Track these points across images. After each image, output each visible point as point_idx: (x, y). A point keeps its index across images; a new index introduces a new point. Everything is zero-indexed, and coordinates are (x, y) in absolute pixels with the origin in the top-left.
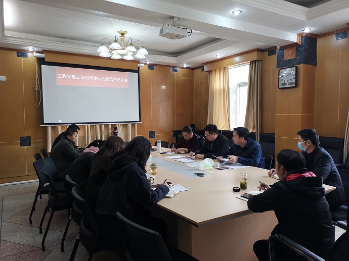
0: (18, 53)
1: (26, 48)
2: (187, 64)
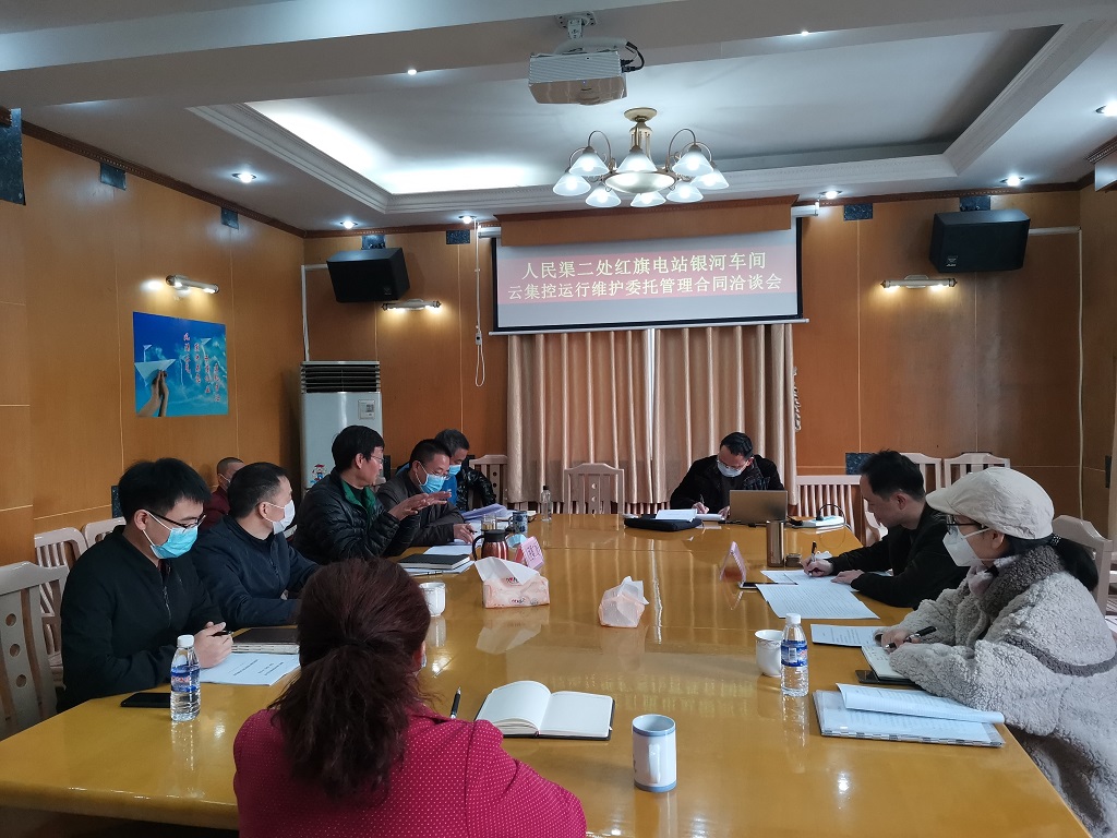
0: (448, 234)
1: (455, 218)
2: (1024, 168)
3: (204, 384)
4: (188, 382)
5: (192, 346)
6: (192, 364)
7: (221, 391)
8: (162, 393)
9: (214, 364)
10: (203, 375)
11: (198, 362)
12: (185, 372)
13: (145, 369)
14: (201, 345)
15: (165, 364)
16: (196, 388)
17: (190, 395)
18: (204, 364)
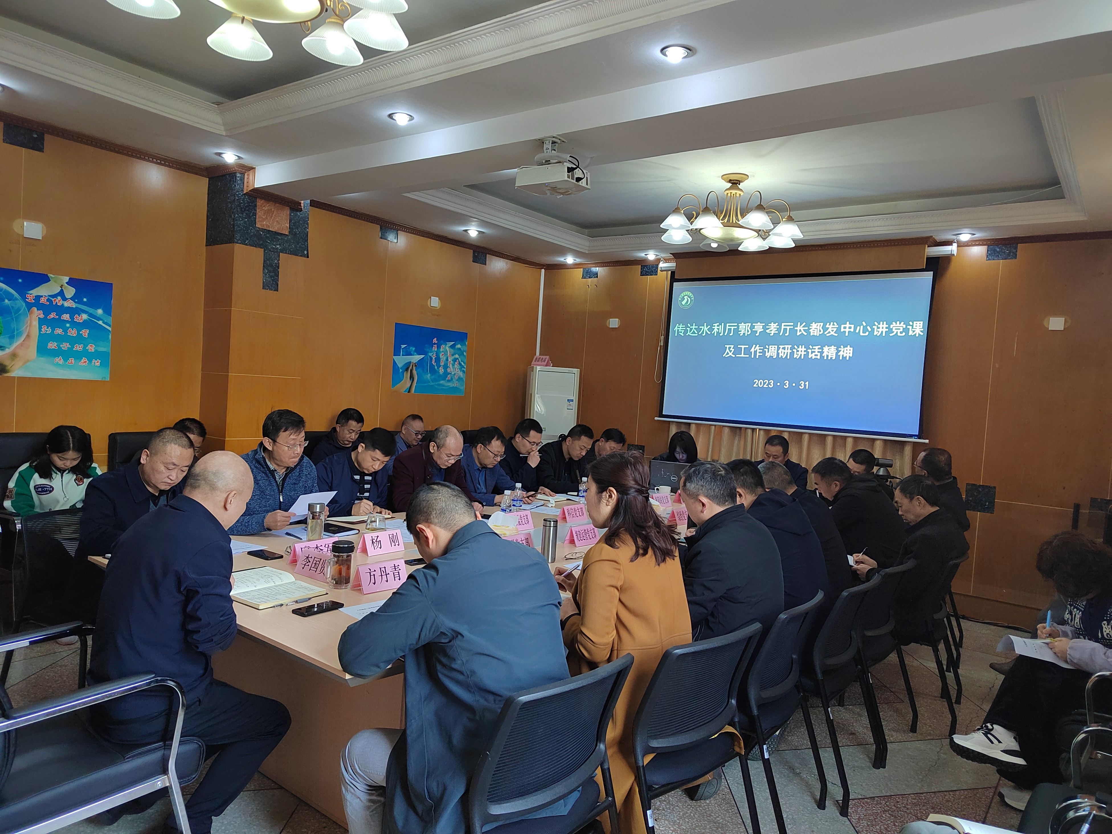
0: (643, 267)
1: (642, 256)
3: (446, 374)
4: (433, 371)
5: (439, 347)
6: (438, 359)
7: (460, 379)
8: (412, 377)
9: (455, 360)
10: (446, 367)
11: (443, 358)
12: (431, 364)
13: (401, 360)
14: (446, 347)
15: (416, 358)
16: (440, 376)
17: (434, 380)
18: (447, 360)
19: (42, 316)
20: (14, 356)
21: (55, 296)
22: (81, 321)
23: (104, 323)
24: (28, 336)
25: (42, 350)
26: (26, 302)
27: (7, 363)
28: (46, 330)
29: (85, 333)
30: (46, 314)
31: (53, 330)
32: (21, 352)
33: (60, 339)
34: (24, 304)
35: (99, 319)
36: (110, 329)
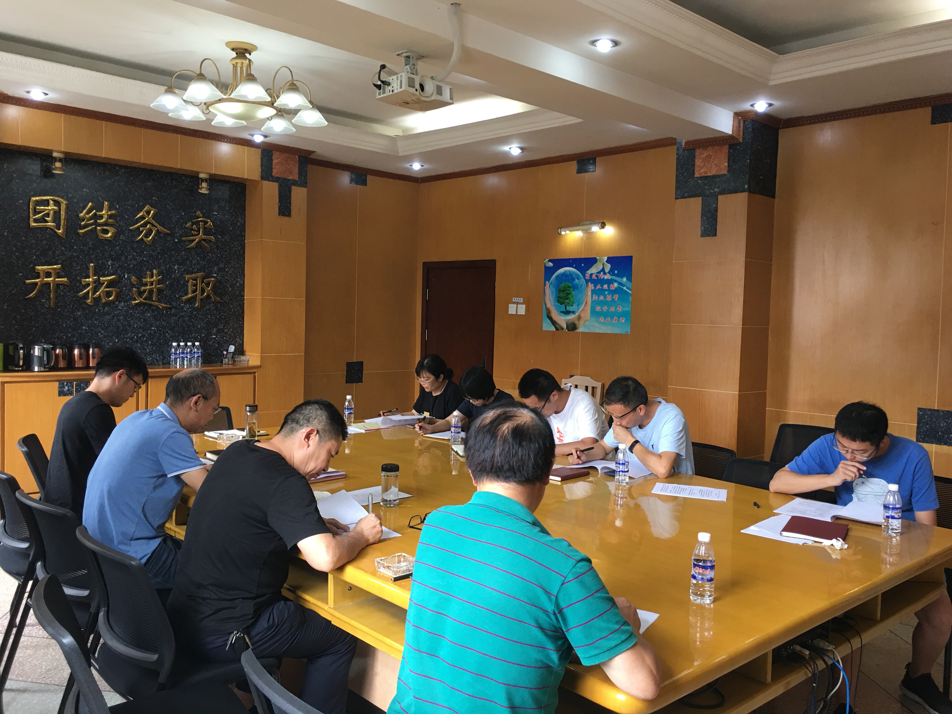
19: (593, 288)
20: (579, 318)
21: (599, 273)
22: (614, 289)
23: (627, 288)
24: (586, 303)
25: (594, 313)
26: (585, 279)
27: (576, 322)
28: (596, 297)
29: (616, 296)
30: (595, 286)
31: (599, 297)
32: (582, 315)
33: (603, 303)
34: (584, 281)
35: (624, 285)
36: (630, 292)
